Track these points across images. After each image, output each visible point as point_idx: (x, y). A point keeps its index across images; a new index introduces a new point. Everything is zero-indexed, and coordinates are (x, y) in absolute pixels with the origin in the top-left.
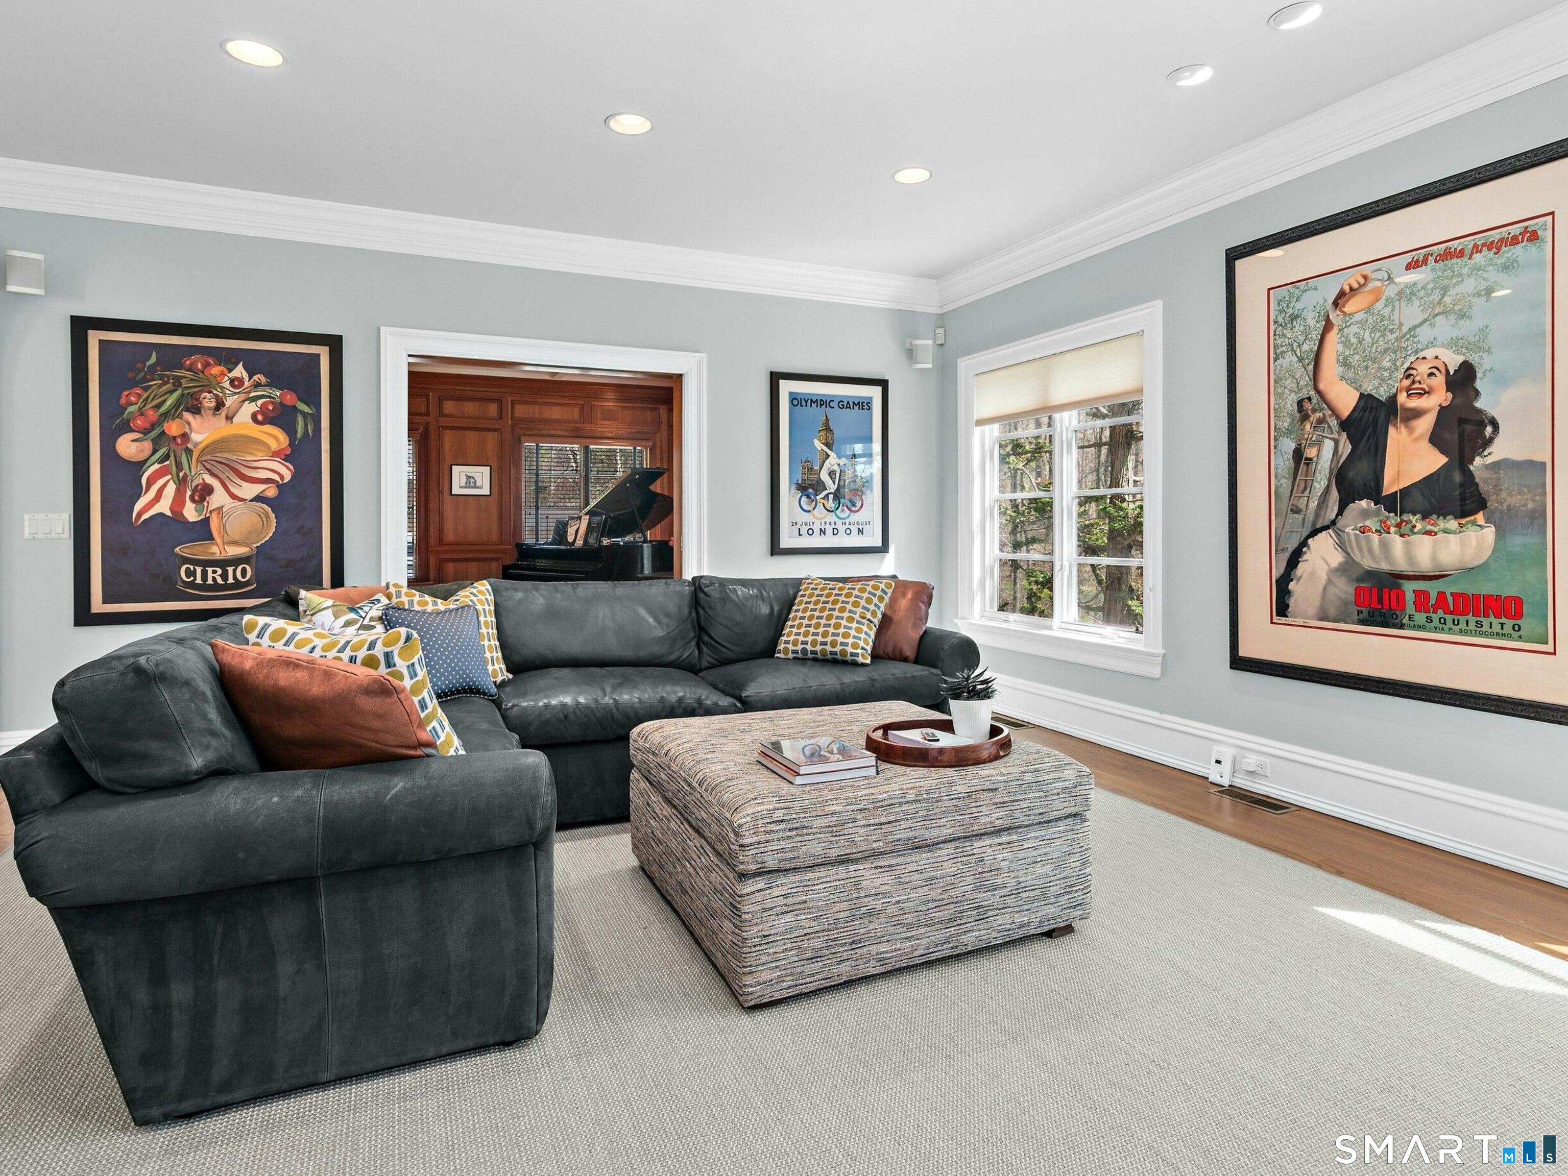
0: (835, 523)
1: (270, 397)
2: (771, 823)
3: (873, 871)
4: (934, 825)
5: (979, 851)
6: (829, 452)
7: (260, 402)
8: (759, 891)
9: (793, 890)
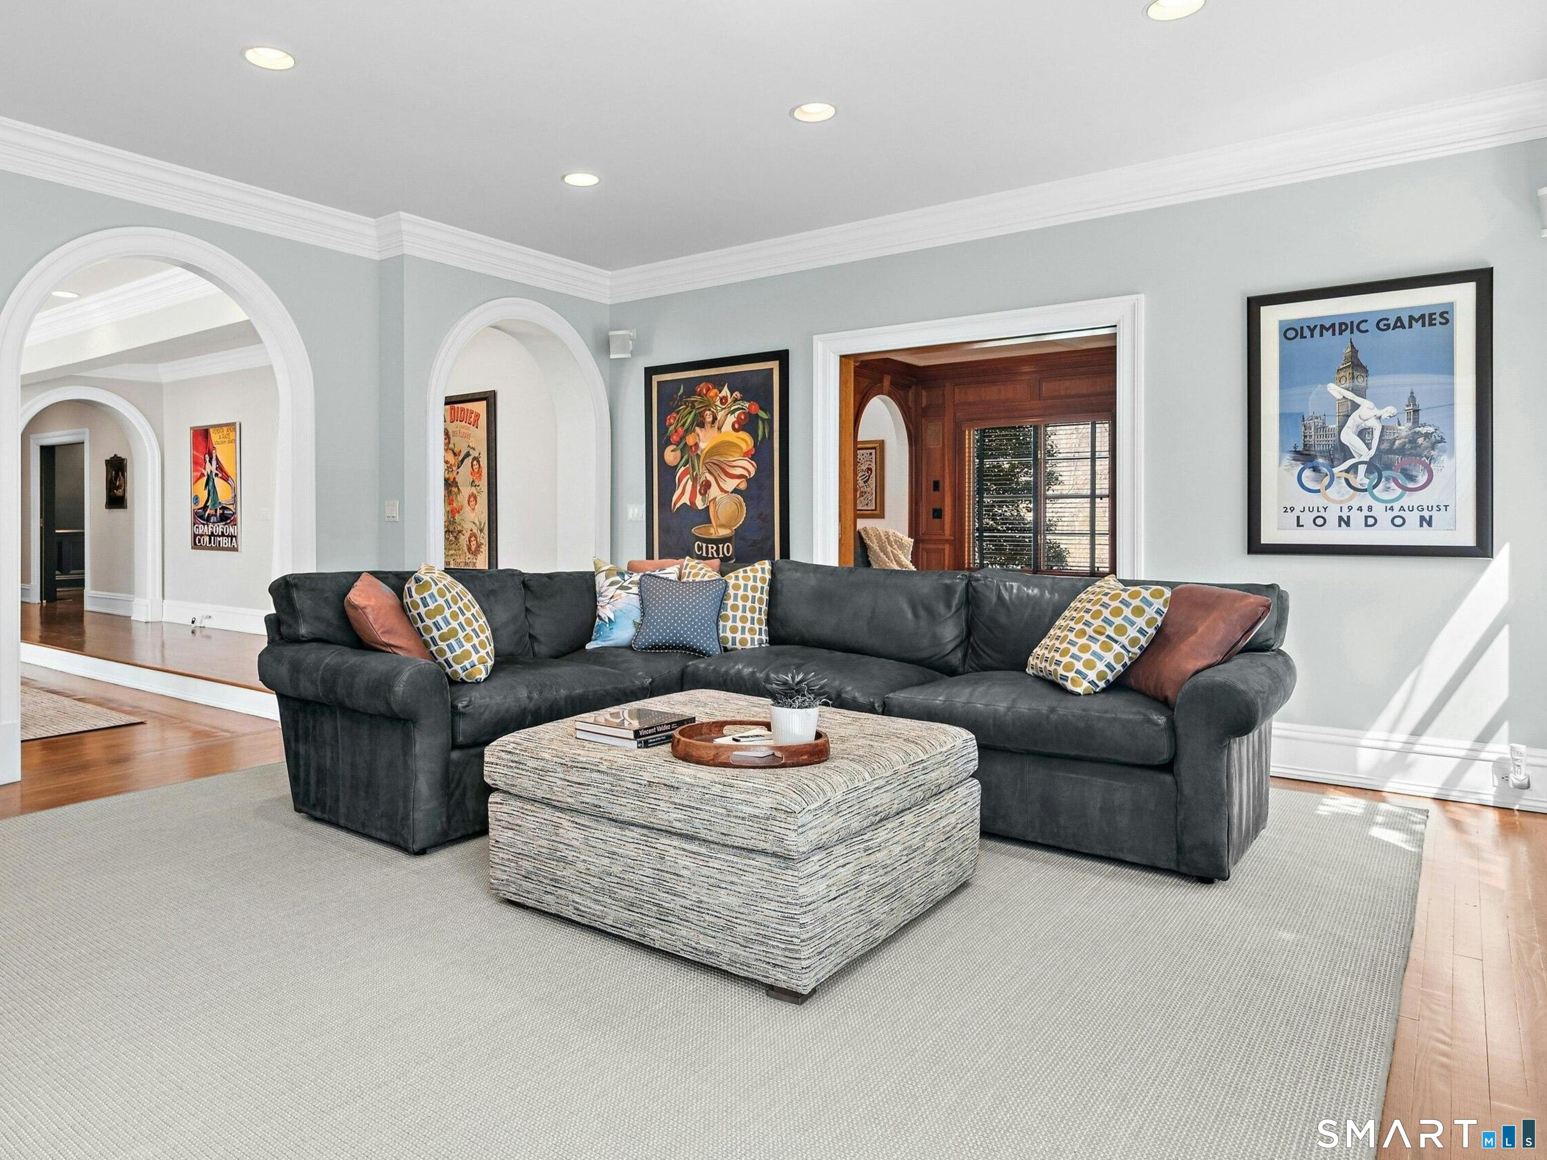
0: (1370, 508)
1: (743, 409)
2: (503, 751)
3: (570, 824)
4: (616, 801)
5: (663, 847)
6: (1358, 400)
7: (737, 413)
8: (497, 803)
9: (514, 813)
